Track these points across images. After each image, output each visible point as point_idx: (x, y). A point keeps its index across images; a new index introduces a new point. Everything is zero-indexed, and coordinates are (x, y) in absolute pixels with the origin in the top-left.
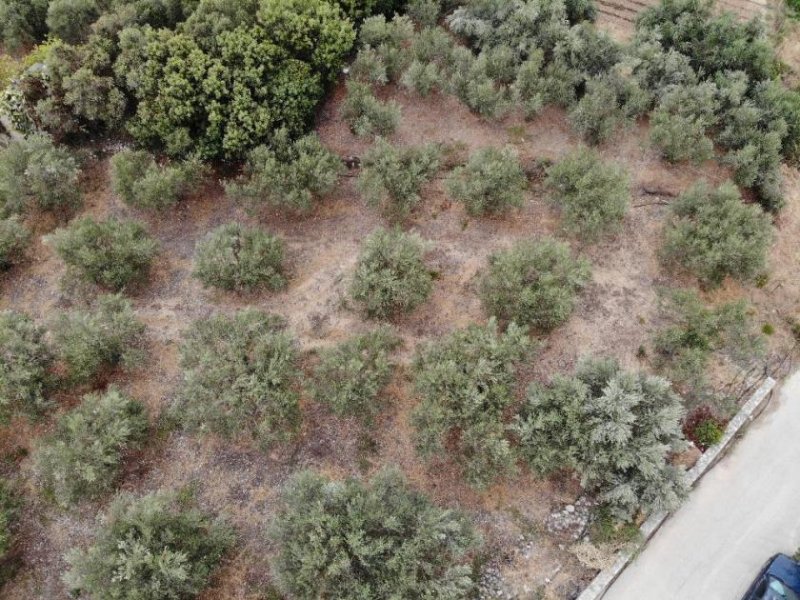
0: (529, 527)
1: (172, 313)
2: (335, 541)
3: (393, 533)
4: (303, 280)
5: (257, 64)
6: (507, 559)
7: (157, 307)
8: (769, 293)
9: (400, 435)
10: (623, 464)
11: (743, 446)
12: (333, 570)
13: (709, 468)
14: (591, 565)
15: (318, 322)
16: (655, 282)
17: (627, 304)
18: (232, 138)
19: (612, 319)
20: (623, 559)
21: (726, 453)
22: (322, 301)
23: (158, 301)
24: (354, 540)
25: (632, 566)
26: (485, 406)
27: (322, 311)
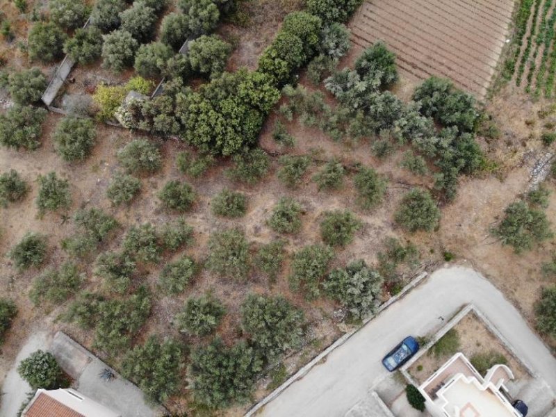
0: (326, 316)
1: (201, 220)
2: (261, 317)
3: (278, 317)
4: (251, 211)
5: (237, 118)
6: (316, 325)
7: (195, 217)
8: (438, 235)
9: (284, 278)
10: (356, 302)
11: (408, 296)
12: (260, 326)
13: (393, 303)
14: (343, 331)
15: (257, 229)
16: (393, 224)
17: (378, 234)
18: (226, 151)
19: (371, 239)
20: (354, 330)
21: (401, 298)
22: (259, 220)
23: (195, 215)
24: (267, 317)
25: (357, 333)
26: (314, 276)
27: (258, 225)
